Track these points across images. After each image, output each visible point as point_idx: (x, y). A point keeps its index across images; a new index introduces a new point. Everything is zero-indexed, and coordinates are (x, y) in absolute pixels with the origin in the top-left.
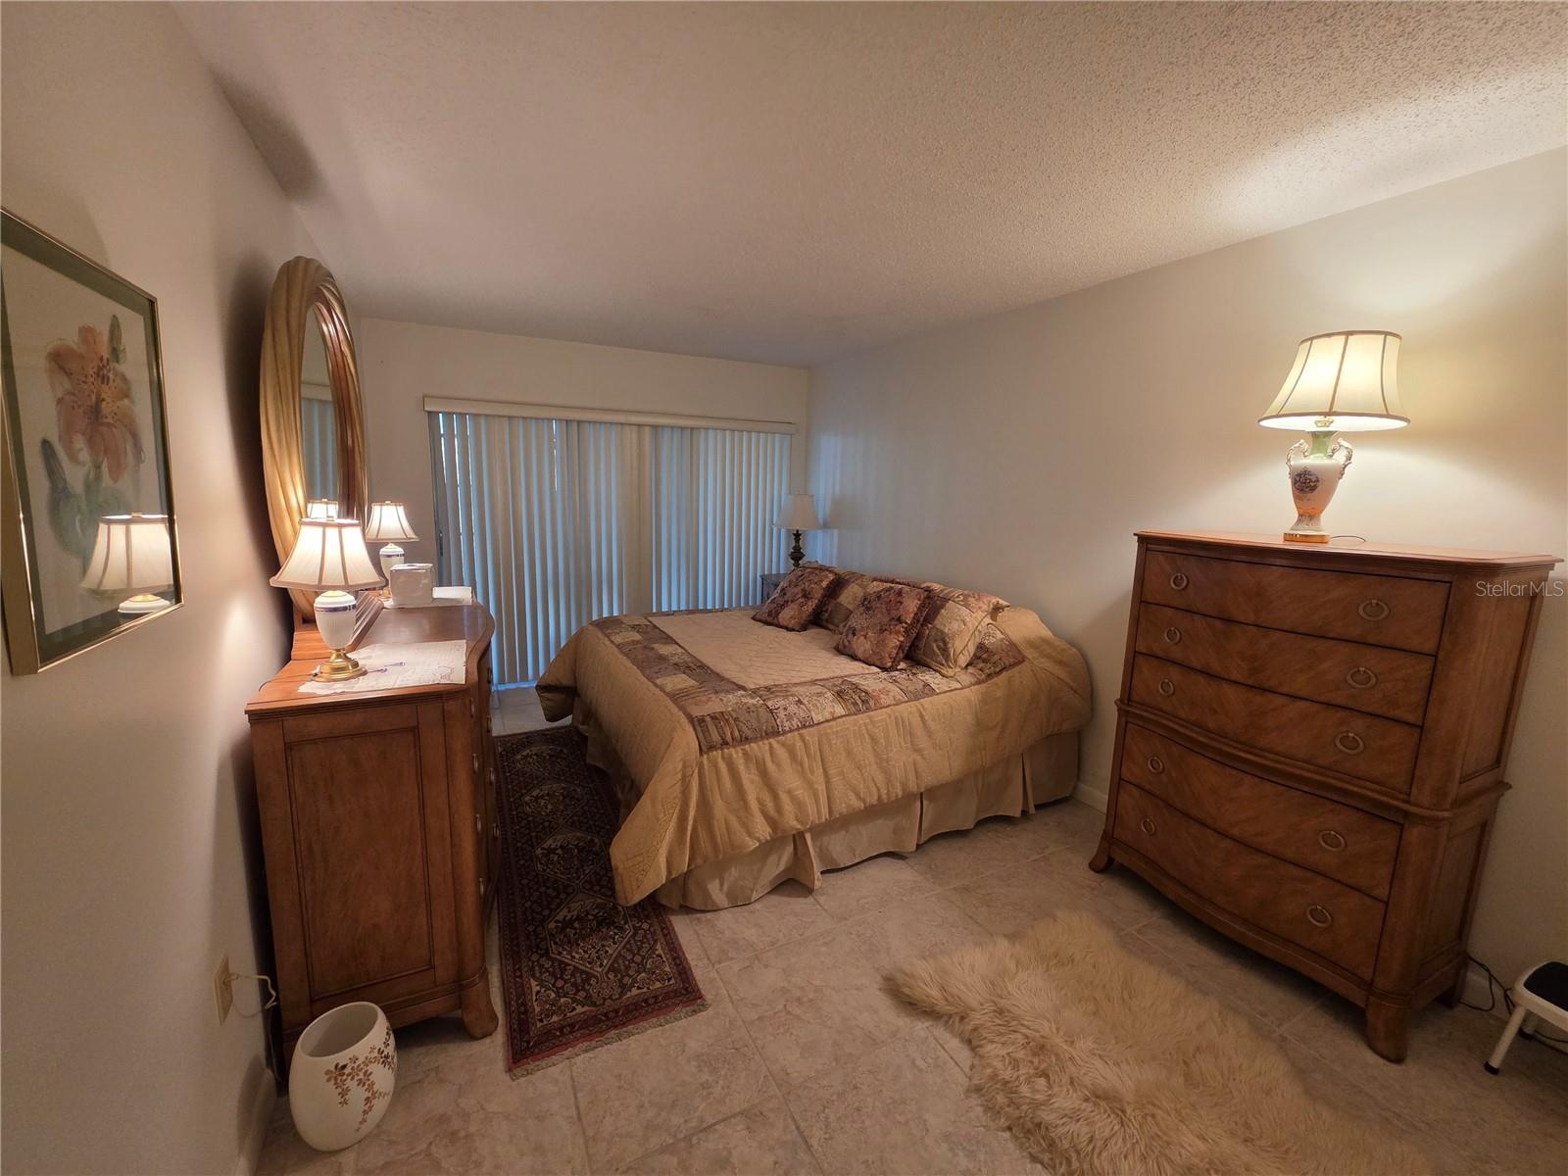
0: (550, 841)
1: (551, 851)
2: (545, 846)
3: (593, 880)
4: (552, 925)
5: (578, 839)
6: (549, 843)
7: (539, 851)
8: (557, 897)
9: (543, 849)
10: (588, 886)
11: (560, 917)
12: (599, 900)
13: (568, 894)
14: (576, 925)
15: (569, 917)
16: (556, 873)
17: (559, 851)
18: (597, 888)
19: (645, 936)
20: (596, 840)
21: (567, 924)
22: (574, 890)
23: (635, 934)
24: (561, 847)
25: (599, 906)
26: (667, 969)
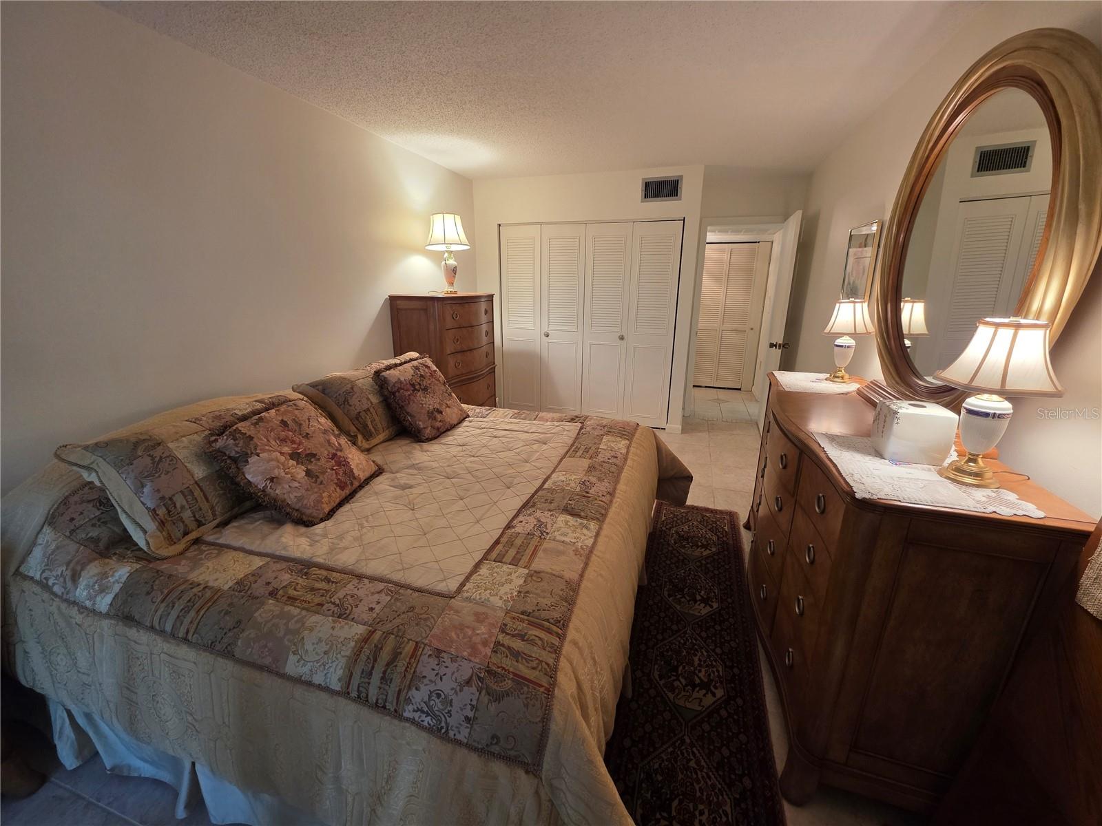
0: (704, 612)
1: (706, 601)
2: (708, 609)
3: (681, 564)
4: (714, 549)
5: (680, 603)
6: (704, 610)
7: (715, 605)
8: (707, 563)
9: (712, 607)
10: (686, 561)
11: (708, 552)
12: (683, 551)
13: (699, 561)
14: (700, 544)
15: (703, 549)
16: (705, 580)
17: (698, 597)
18: (681, 558)
19: (667, 525)
20: (666, 593)
21: (706, 547)
22: (696, 563)
23: (671, 528)
24: (696, 601)
25: (684, 547)
26: (665, 511)
